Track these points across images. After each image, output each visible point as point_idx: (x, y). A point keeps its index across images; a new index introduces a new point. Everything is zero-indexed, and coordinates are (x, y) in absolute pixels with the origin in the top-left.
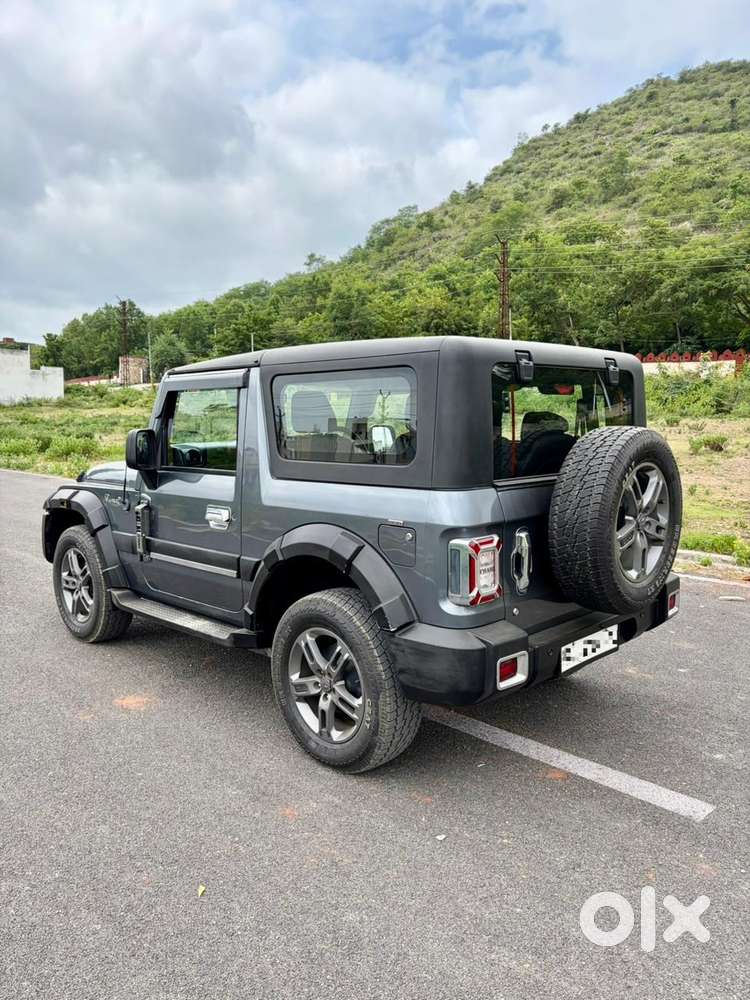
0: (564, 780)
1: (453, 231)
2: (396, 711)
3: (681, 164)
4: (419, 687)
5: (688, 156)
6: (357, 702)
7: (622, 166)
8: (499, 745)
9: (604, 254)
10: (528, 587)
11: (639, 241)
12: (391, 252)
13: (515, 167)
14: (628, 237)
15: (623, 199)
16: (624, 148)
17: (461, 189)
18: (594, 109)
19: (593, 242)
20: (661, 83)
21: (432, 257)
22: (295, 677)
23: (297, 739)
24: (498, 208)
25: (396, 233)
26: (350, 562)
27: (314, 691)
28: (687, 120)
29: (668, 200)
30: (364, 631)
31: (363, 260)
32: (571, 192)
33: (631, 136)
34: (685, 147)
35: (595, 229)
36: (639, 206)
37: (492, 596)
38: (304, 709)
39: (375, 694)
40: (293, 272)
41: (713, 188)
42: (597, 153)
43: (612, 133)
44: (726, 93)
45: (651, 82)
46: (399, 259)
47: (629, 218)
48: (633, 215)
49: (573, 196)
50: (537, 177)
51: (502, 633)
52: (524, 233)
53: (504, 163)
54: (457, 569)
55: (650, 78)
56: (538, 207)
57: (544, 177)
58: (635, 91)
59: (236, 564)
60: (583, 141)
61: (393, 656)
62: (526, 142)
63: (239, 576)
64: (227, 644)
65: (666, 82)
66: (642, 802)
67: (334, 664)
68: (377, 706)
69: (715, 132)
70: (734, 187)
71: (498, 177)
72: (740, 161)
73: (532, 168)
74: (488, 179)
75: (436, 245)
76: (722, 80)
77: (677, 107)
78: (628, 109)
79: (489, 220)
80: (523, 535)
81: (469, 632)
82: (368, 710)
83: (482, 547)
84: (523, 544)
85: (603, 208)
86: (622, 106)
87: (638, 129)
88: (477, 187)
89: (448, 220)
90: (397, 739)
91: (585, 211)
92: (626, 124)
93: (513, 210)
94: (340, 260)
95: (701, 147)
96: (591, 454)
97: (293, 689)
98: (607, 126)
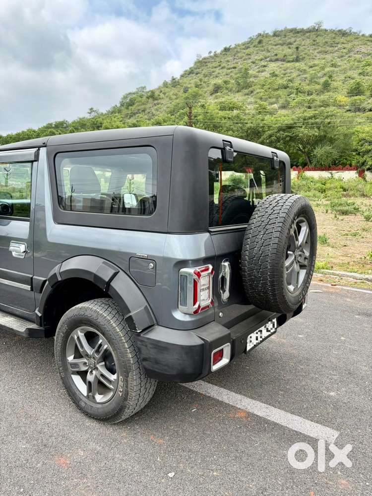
0: (246, 418)
1: (165, 101)
2: (140, 384)
3: (273, 76)
4: (157, 370)
5: (277, 73)
6: (113, 377)
7: (246, 75)
8: (204, 393)
9: (238, 117)
10: (229, 298)
11: (254, 112)
12: (133, 110)
13: (196, 71)
14: (249, 110)
15: (246, 91)
16: (247, 67)
17: (169, 80)
18: (233, 46)
19: (233, 110)
20: (265, 35)
21: (154, 113)
22: (70, 358)
23: (72, 399)
24: (187, 91)
25: (135, 100)
26: (108, 284)
27: (84, 368)
28: (276, 55)
29: (267, 93)
30: (118, 330)
31: (118, 113)
32: (222, 86)
33: (251, 60)
34: (275, 68)
35: (234, 104)
36: (254, 95)
37: (208, 306)
38: (77, 380)
39: (126, 373)
40: (81, 117)
41: (288, 89)
42: (235, 68)
43: (241, 58)
44: (294, 44)
45: (260, 35)
46: (137, 113)
47: (249, 100)
48: (251, 99)
49: (223, 88)
50: (206, 77)
51: (214, 332)
52: (199, 104)
53: (190, 68)
54: (185, 289)
55: (260, 32)
56: (206, 92)
57: (209, 77)
58: (252, 39)
59: (31, 282)
60: (228, 61)
61: (139, 349)
62: (201, 59)
63: (32, 289)
64: (24, 335)
65: (267, 36)
66: (296, 431)
67: (98, 351)
68: (127, 381)
69: (289, 62)
70: (297, 89)
71: (187, 75)
72: (300, 77)
73: (203, 72)
74: (182, 76)
75: (156, 107)
76: (292, 37)
77: (272, 48)
78: (249, 48)
79: (182, 97)
80: (227, 264)
81: (191, 332)
82: (121, 383)
83: (202, 274)
84: (226, 271)
85: (237, 94)
86: (246, 45)
87: (254, 57)
88: (177, 80)
89: (162, 95)
90: (140, 402)
91: (229, 95)
92: (248, 55)
93: (194, 92)
94: (106, 112)
95: (283, 69)
96: (270, 212)
97: (69, 366)
98: (239, 55)
